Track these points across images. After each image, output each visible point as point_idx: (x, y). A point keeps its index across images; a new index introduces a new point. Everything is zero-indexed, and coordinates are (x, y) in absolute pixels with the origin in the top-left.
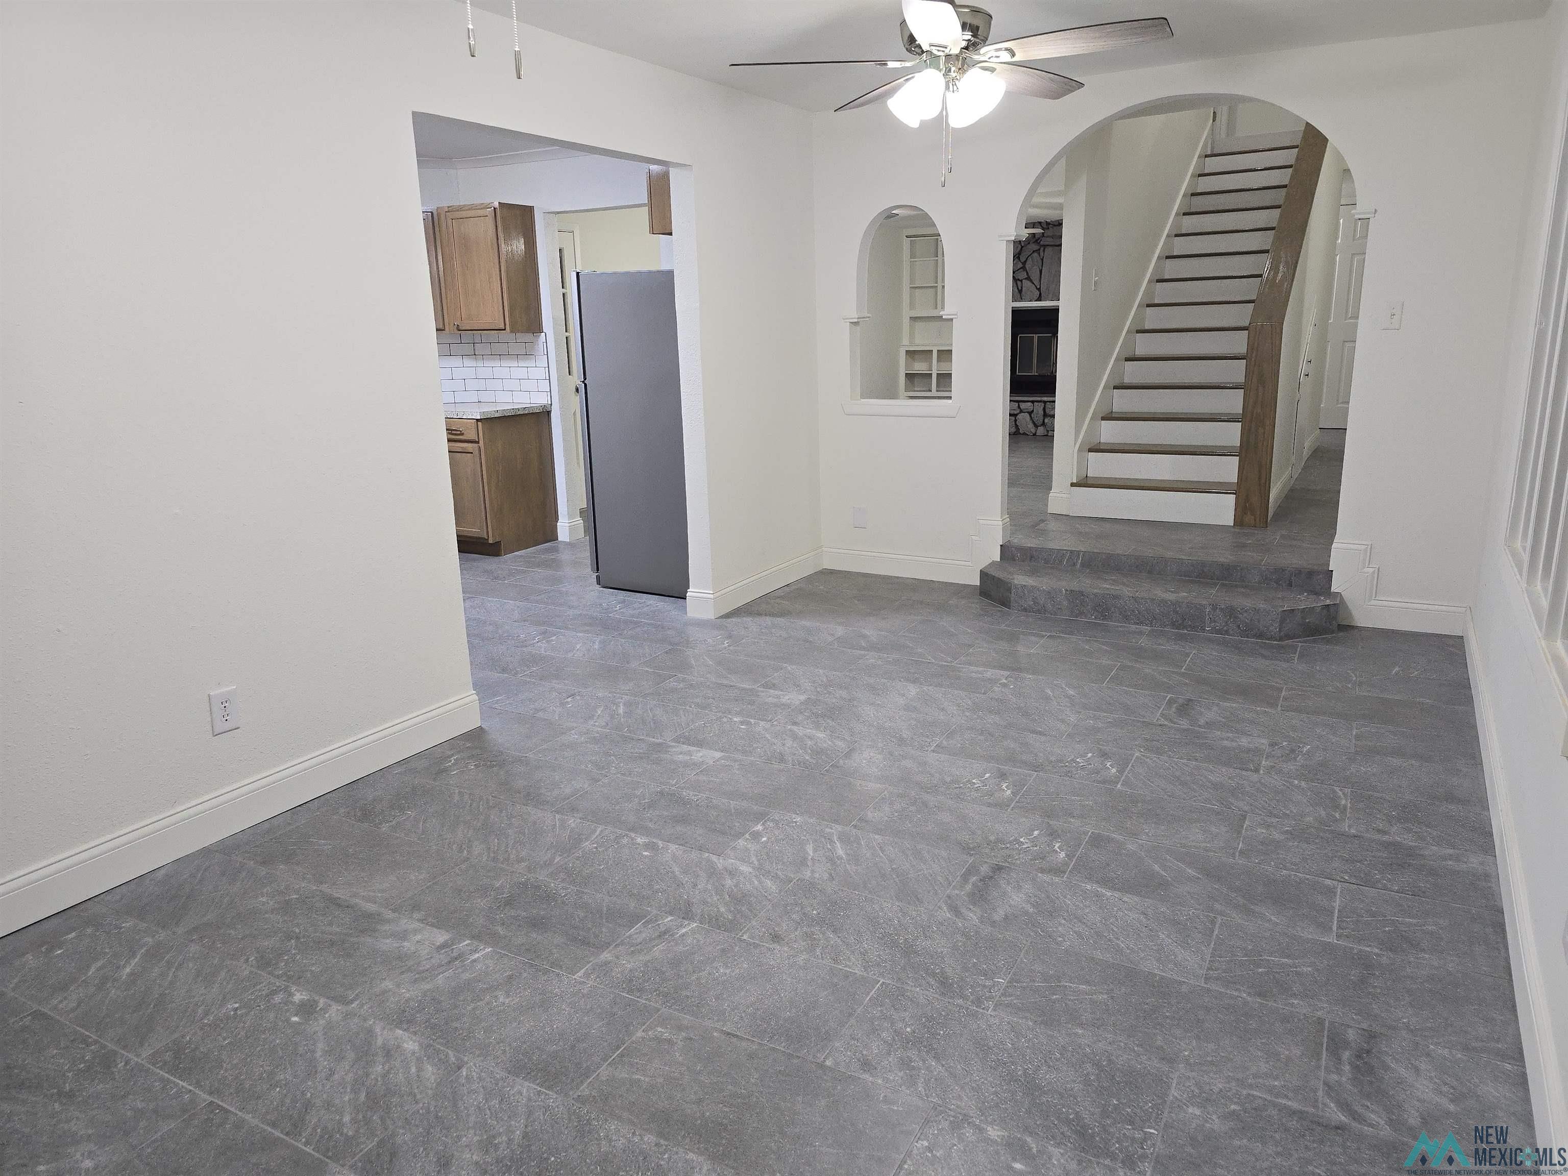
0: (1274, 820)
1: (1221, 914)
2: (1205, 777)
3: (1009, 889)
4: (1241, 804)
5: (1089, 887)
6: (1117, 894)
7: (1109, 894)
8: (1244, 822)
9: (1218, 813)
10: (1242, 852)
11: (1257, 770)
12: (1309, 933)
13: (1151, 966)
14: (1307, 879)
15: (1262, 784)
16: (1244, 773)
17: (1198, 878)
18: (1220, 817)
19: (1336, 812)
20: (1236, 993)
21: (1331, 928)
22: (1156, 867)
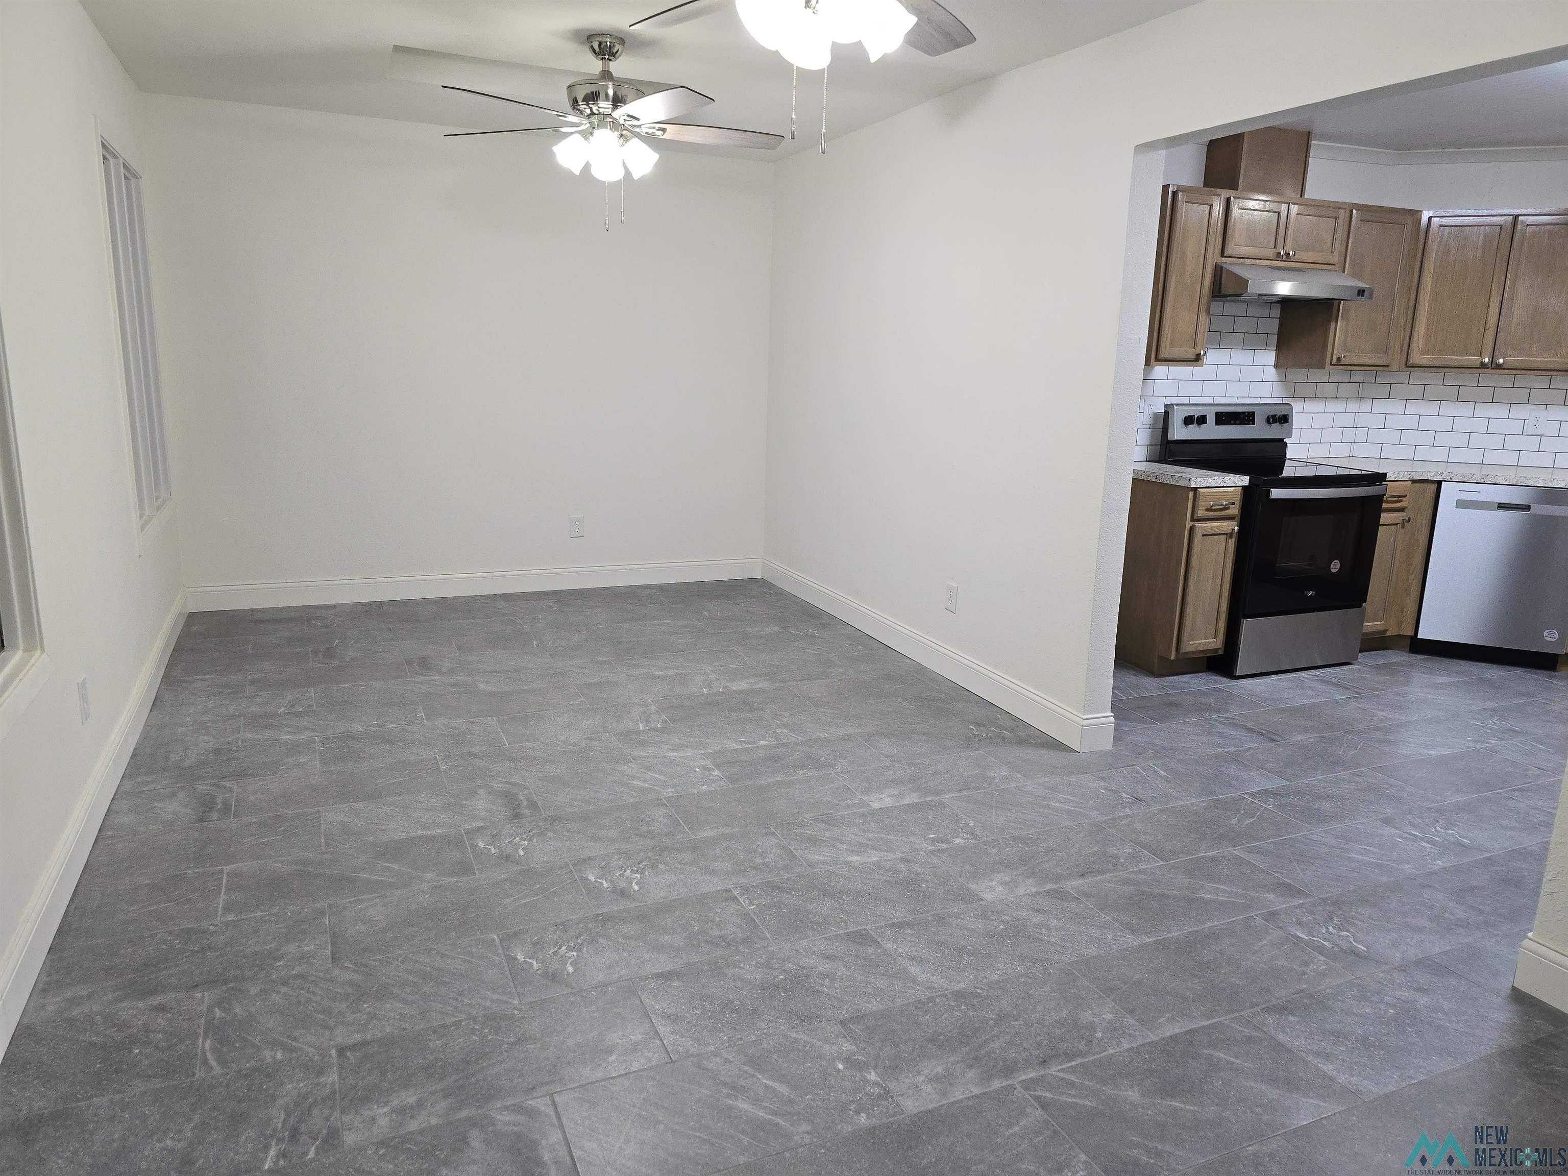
0: (297, 970)
1: (323, 853)
2: (404, 1001)
3: (494, 808)
4: (346, 976)
5: (438, 831)
6: (413, 834)
7: (419, 832)
8: (332, 952)
9: (365, 950)
10: (323, 913)
11: (341, 1051)
12: (247, 866)
13: (360, 805)
14: (252, 911)
15: (326, 1027)
16: (358, 1037)
17: (354, 872)
18: (362, 946)
19: (221, 1018)
20: (295, 811)
21: (228, 876)
22: (396, 867)
